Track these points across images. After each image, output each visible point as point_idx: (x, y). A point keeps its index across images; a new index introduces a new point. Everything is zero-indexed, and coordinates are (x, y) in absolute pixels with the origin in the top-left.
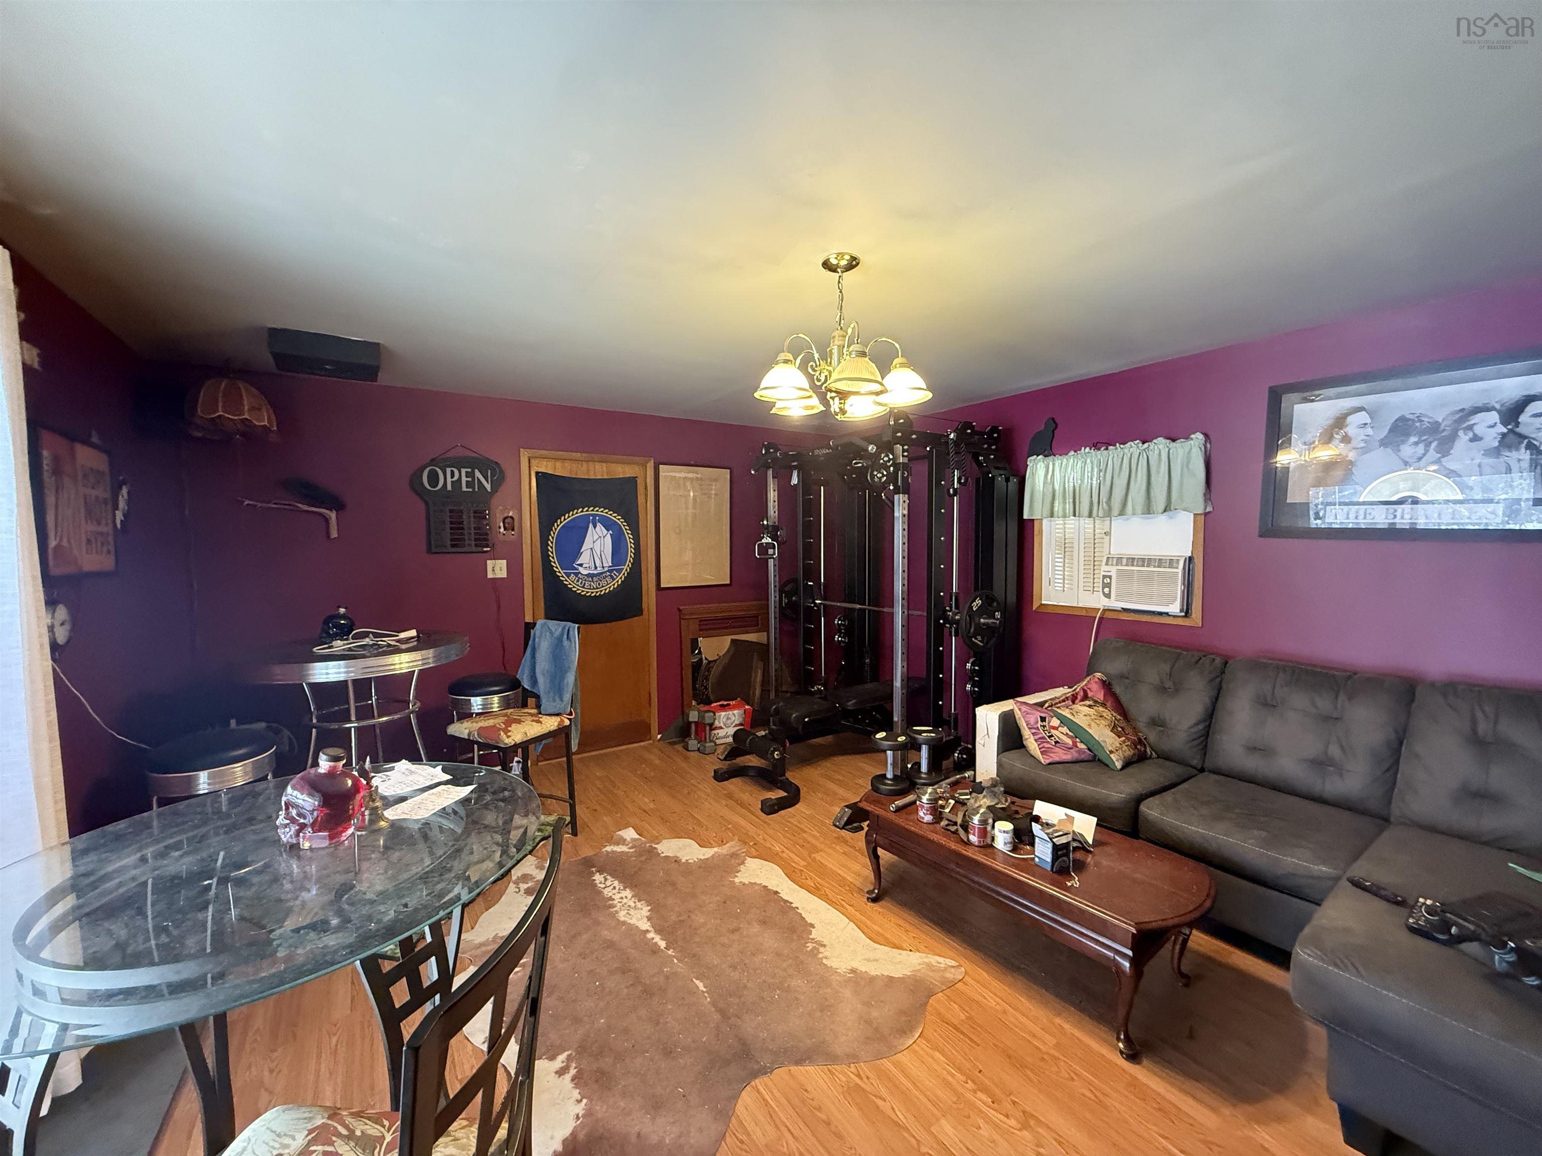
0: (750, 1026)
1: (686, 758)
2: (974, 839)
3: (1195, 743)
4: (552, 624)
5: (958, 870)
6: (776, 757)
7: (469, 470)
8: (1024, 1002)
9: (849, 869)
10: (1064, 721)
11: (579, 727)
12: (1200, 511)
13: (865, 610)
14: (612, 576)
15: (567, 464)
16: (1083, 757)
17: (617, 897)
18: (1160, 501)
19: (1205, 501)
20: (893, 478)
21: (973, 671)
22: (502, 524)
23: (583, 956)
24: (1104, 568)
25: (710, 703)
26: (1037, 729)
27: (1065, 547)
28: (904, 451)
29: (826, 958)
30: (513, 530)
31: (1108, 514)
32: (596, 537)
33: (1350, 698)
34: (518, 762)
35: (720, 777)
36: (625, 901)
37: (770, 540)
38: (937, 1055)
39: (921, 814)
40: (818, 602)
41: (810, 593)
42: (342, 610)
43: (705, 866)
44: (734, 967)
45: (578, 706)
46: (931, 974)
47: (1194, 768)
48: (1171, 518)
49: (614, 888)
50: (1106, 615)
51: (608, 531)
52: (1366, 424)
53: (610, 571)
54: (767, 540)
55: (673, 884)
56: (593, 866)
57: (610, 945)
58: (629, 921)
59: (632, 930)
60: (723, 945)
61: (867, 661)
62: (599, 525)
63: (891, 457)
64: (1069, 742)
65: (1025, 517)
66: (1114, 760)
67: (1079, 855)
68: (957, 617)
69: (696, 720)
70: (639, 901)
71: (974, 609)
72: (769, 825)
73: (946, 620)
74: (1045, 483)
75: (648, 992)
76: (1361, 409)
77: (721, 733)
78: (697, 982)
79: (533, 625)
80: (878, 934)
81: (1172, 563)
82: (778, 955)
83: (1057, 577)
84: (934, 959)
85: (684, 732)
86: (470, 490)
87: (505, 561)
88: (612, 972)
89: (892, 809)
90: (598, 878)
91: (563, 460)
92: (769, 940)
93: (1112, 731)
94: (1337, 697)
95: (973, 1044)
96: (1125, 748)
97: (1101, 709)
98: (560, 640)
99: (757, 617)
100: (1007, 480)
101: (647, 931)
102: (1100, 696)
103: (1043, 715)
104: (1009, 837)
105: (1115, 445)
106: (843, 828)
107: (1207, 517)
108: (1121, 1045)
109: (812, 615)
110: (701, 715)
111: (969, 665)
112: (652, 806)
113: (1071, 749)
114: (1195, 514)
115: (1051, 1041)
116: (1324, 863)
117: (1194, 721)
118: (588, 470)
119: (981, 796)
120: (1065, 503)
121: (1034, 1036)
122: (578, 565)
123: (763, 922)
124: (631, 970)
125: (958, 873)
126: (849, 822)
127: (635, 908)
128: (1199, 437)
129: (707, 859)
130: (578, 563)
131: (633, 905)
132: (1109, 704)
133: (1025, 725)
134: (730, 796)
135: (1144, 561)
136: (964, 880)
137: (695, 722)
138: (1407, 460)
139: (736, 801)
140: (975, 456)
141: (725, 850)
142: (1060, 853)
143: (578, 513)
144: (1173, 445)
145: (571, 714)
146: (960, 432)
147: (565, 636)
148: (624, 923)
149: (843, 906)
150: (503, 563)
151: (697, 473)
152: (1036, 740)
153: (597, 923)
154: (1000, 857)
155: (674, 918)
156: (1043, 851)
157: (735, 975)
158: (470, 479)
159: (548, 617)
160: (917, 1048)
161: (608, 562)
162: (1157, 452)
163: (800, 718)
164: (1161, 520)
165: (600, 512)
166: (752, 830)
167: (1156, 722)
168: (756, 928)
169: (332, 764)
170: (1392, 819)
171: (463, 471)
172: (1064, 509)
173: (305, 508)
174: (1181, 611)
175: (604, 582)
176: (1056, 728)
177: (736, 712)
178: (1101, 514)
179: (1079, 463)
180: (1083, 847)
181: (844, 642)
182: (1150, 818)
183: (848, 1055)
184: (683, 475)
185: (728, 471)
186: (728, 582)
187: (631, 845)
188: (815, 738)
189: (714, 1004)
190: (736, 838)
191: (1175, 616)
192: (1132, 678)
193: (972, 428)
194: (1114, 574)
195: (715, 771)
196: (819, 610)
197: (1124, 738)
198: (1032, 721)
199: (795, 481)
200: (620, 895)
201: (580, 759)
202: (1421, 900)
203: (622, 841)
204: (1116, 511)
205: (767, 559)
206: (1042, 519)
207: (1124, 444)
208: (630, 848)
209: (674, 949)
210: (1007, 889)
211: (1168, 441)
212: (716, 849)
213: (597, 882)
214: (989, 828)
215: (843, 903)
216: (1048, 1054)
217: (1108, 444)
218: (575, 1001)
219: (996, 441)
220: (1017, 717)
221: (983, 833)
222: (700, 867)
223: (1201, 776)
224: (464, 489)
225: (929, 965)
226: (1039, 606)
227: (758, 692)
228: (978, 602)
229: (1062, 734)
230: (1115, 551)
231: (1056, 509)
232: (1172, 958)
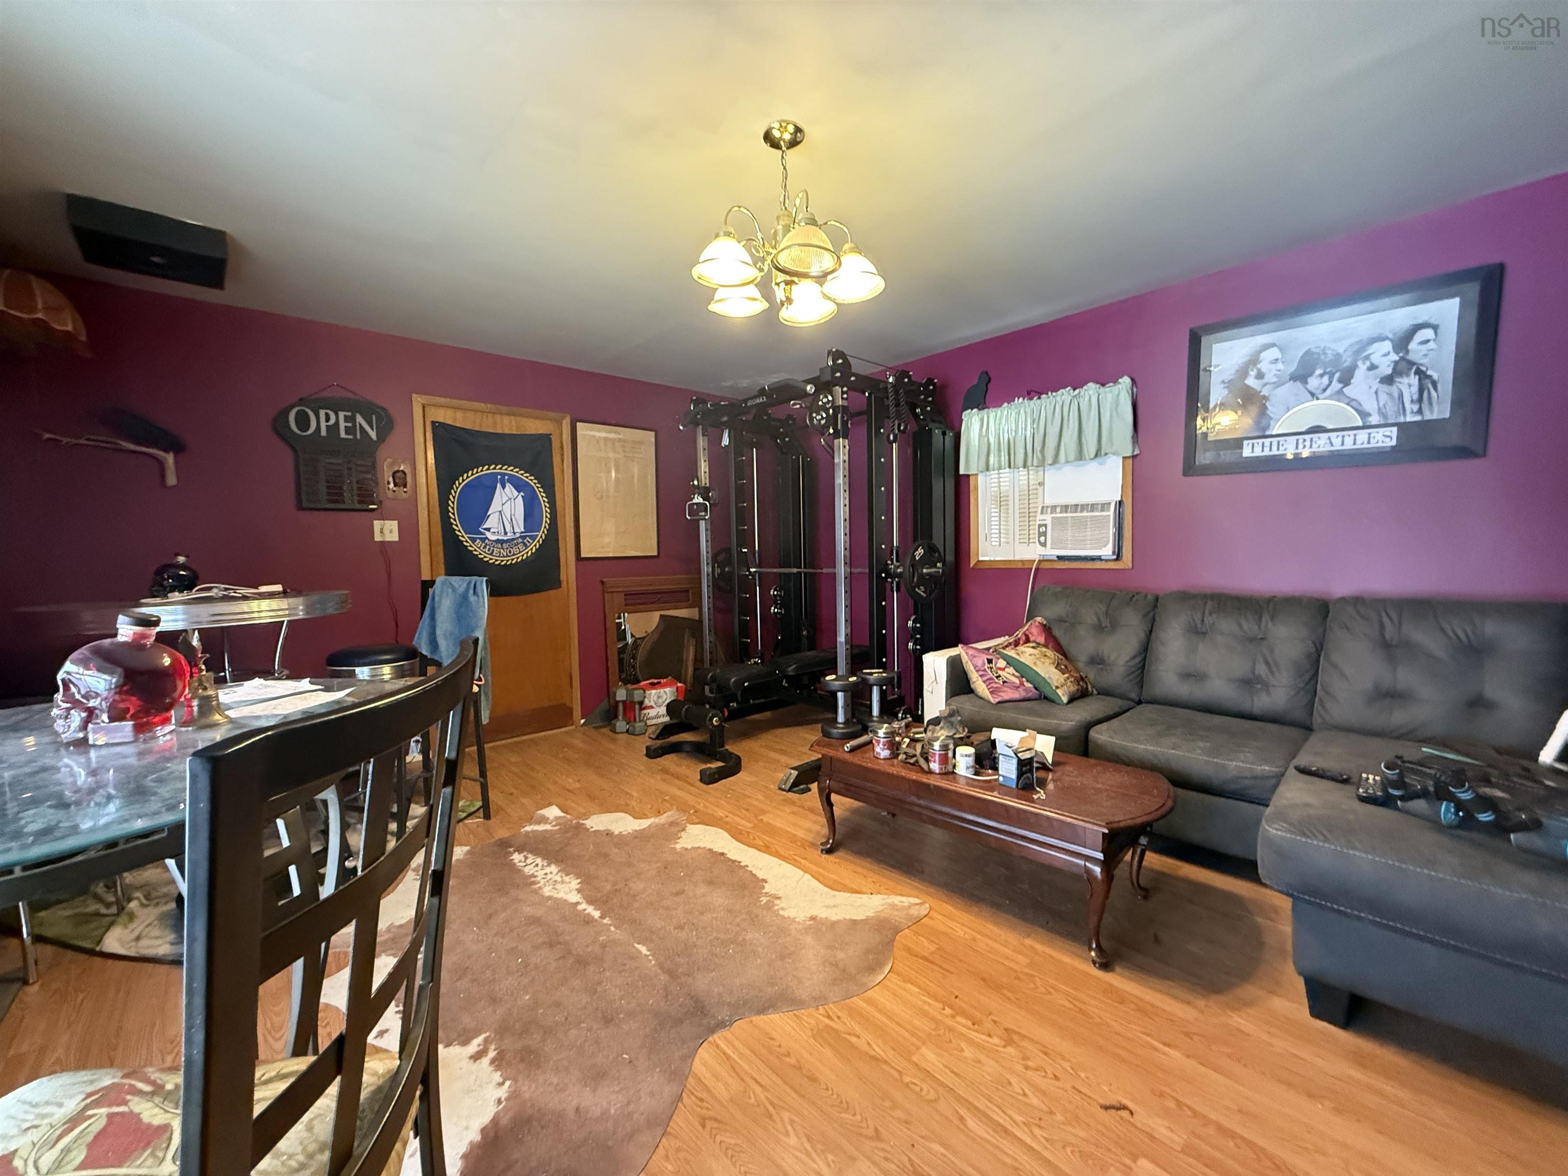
0: (701, 983)
1: (614, 740)
2: (935, 766)
3: (1132, 677)
4: (456, 580)
5: (922, 802)
6: (715, 723)
7: (349, 414)
8: (991, 928)
9: (799, 826)
10: (1010, 662)
11: (491, 697)
12: (1129, 454)
13: (800, 573)
14: (525, 545)
15: (470, 415)
16: (1030, 695)
17: (540, 874)
18: (1090, 447)
19: (1134, 443)
20: (832, 421)
21: (914, 628)
22: (391, 480)
23: (501, 934)
24: (1039, 517)
25: (639, 682)
26: (985, 670)
27: (1001, 501)
28: (843, 393)
29: (782, 909)
30: (405, 486)
31: (1042, 464)
32: (505, 499)
33: (1272, 618)
34: (417, 741)
35: (653, 753)
36: (549, 876)
37: (701, 500)
38: (909, 986)
39: (878, 749)
40: (753, 570)
41: (745, 562)
42: (181, 559)
43: (640, 836)
44: (680, 927)
45: (489, 673)
46: (896, 913)
47: (1132, 700)
48: (1101, 464)
49: (537, 865)
50: (1042, 566)
51: (519, 492)
52: (1277, 360)
53: (523, 538)
54: (698, 499)
55: (606, 855)
56: (511, 847)
57: (534, 921)
58: (556, 896)
59: (560, 904)
60: (667, 908)
61: (805, 633)
62: (508, 485)
63: (830, 398)
64: (1017, 681)
65: (962, 472)
66: (1060, 694)
67: (1041, 774)
68: (899, 570)
69: (624, 698)
70: (567, 875)
71: (917, 558)
72: (710, 793)
73: (889, 575)
74: (980, 436)
75: (582, 962)
76: (1273, 345)
77: (652, 713)
78: (639, 947)
79: (432, 583)
80: (835, 881)
81: (1104, 506)
82: (729, 911)
83: (993, 531)
84: (897, 900)
85: (610, 716)
86: (351, 437)
87: (396, 522)
88: (536, 947)
89: (846, 749)
90: (517, 857)
91: (465, 410)
92: (719, 899)
93: (1056, 668)
94: (1260, 619)
95: (945, 973)
96: (1069, 684)
97: (1044, 649)
98: (465, 597)
99: (687, 591)
100: (944, 434)
101: (578, 903)
102: (1041, 640)
103: (990, 657)
104: (971, 761)
105: (1047, 394)
106: (789, 790)
107: (1136, 460)
108: (1093, 954)
109: (747, 585)
110: (630, 694)
111: (910, 623)
112: (578, 785)
113: (1018, 687)
114: (1124, 458)
115: (1024, 961)
116: (1266, 763)
117: (1132, 654)
118: (495, 423)
119: (938, 728)
120: (1000, 456)
121: (1007, 958)
122: (485, 529)
123: (710, 883)
124: (560, 943)
125: (919, 806)
126: (795, 784)
127: (563, 882)
128: (1126, 381)
129: (644, 829)
130: (484, 527)
131: (559, 879)
132: (1050, 646)
133: (972, 668)
134: (665, 771)
135: (1075, 507)
136: (926, 812)
137: (624, 702)
138: (1314, 391)
139: (673, 775)
140: (913, 407)
141: (663, 819)
142: (1024, 769)
143: (484, 471)
144: (1102, 390)
145: (481, 680)
146: (899, 379)
147: (471, 591)
148: (550, 898)
149: (795, 860)
150: (394, 525)
151: (619, 433)
152: (984, 682)
153: (517, 900)
154: (962, 781)
155: (608, 887)
156: (1008, 769)
157: (682, 935)
158: (350, 425)
159: (449, 573)
160: (888, 983)
161: (520, 527)
162: (1087, 399)
163: (740, 683)
164: (1092, 468)
165: (510, 470)
166: (691, 800)
167: (1097, 661)
168: (701, 889)
169: (138, 629)
170: (1315, 726)
171: (342, 415)
172: (1000, 461)
173: (132, 447)
174: (1114, 553)
175: (515, 550)
176: (1003, 669)
177: (667, 690)
178: (1035, 464)
179: (1013, 414)
180: (1044, 767)
181: (780, 613)
182: (1100, 742)
183: (815, 999)
184: (604, 435)
185: (653, 433)
186: (655, 553)
187: (554, 823)
188: (753, 714)
189: (661, 966)
190: (675, 807)
191: (1107, 561)
192: (1070, 622)
193: (909, 377)
194: (1049, 522)
195: (647, 747)
196: (754, 578)
197: (1067, 675)
198: (979, 663)
199: (726, 441)
200: (543, 872)
201: (491, 748)
202: (1364, 775)
203: (544, 820)
204: (1049, 460)
205: (698, 521)
206: (977, 475)
207: (1056, 391)
208: (554, 826)
209: (610, 917)
210: (971, 813)
211: (1098, 386)
212: (652, 820)
213: (516, 861)
214: (950, 754)
215: (796, 857)
216: (1021, 972)
217: (1039, 394)
218: (494, 980)
219: (932, 393)
220: (964, 661)
221: (944, 760)
222: (636, 837)
223: (1139, 707)
224: (343, 435)
225: (893, 906)
226: (976, 564)
227: (690, 670)
228: (920, 551)
229: (1009, 674)
230: (1049, 502)
231: (991, 462)
232: (1131, 873)
